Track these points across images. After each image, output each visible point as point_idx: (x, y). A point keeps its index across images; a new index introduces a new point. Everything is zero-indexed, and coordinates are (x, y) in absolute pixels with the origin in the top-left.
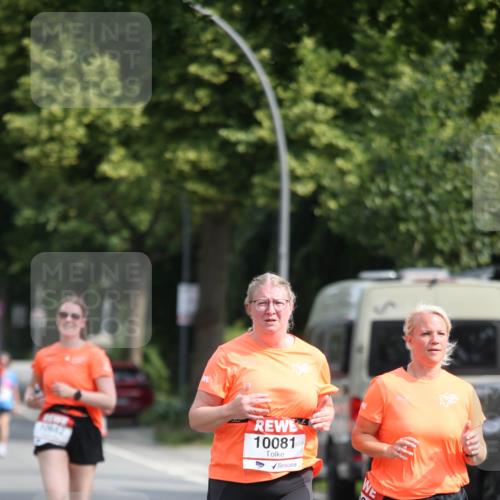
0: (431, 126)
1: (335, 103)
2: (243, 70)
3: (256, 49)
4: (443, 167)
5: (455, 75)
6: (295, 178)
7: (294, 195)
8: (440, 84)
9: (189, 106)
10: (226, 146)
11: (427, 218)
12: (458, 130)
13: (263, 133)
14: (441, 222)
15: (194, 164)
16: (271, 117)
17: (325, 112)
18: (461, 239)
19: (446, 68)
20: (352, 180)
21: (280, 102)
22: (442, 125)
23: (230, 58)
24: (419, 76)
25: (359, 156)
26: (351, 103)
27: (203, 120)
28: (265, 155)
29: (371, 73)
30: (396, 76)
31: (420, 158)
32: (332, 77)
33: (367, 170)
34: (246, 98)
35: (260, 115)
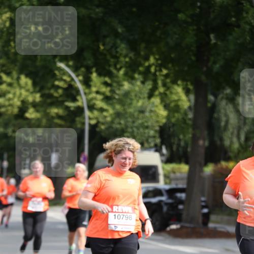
0: (134, 102)
1: (103, 94)
2: (73, 83)
3: (77, 76)
4: (138, 115)
5: (142, 86)
6: (90, 119)
7: (90, 124)
8: (137, 89)
9: (56, 95)
10: (67, 108)
11: (133, 132)
12: (143, 103)
13: (79, 104)
14: (138, 133)
15: (57, 114)
16: (82, 98)
17: (99, 97)
18: (144, 139)
19: (139, 83)
20: (109, 119)
21: (85, 94)
22: (138, 101)
23: (68, 79)
24: (130, 86)
25: (111, 111)
26: (108, 94)
27: (60, 99)
28: (80, 110)
29: (115, 84)
30: (122, 85)
31: (130, 113)
32: (102, 86)
33: (113, 116)
34: (74, 92)
35: (78, 98)
